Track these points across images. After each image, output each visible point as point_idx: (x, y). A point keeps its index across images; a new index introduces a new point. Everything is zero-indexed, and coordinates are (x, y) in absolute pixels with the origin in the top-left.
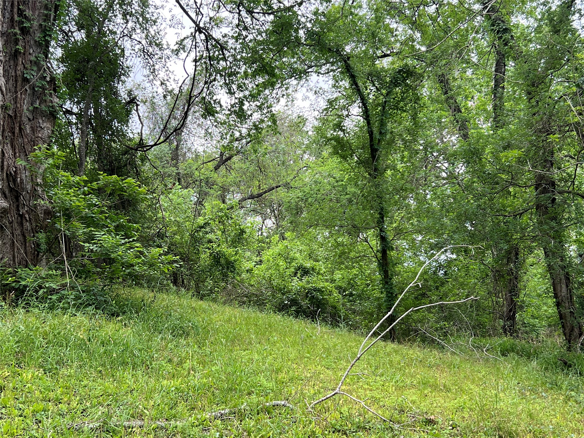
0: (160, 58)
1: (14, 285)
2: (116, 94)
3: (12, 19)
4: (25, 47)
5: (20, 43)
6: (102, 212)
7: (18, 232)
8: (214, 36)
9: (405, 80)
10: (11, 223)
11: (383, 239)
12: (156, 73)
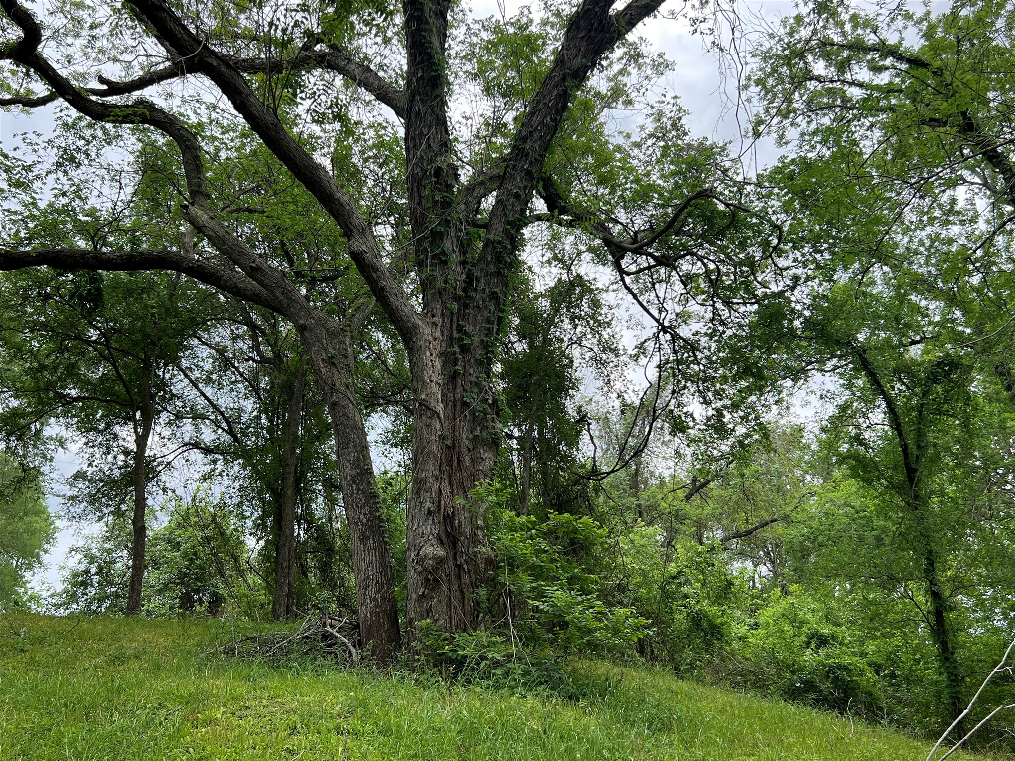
0: (615, 366)
1: (450, 655)
2: (563, 411)
3: (451, 337)
4: (465, 367)
5: (460, 362)
6: (553, 561)
7: (456, 587)
8: (682, 335)
9: (947, 374)
10: (447, 575)
11: (936, 595)
12: (612, 384)
